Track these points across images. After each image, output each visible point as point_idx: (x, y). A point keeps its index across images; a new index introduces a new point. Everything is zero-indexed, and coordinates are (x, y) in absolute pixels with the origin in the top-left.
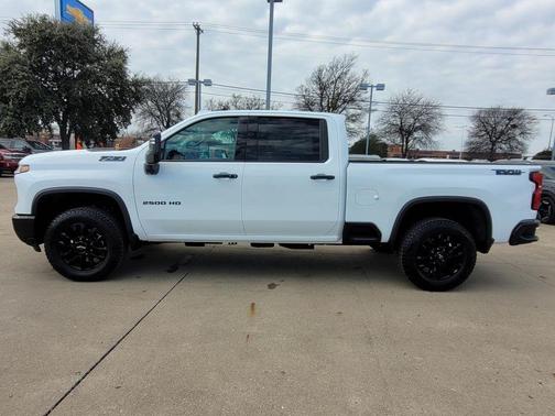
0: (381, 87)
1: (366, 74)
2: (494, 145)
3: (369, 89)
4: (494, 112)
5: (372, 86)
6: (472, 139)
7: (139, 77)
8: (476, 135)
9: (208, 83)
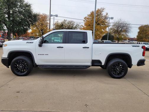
0: (112, 18)
1: (107, 14)
3: (108, 19)
5: (109, 18)
7: (35, 13)
9: (57, 16)
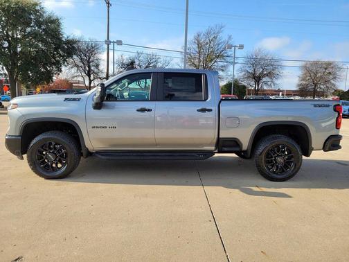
0: (241, 47)
1: (230, 38)
2: (316, 86)
3: (233, 48)
4: (316, 63)
5: (235, 46)
6: (302, 82)
8: (303, 79)
9: (119, 43)
